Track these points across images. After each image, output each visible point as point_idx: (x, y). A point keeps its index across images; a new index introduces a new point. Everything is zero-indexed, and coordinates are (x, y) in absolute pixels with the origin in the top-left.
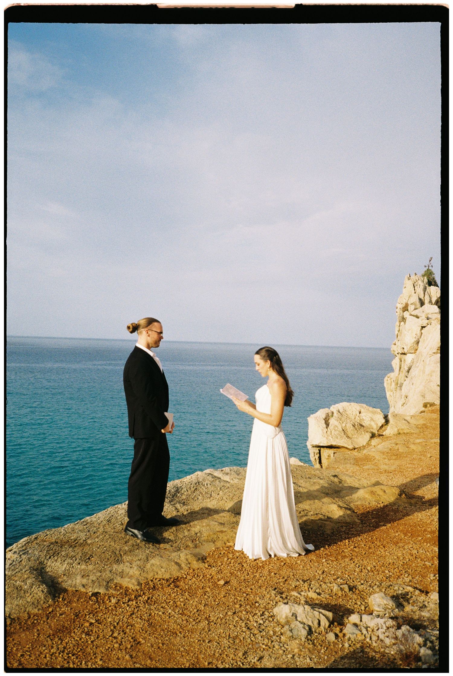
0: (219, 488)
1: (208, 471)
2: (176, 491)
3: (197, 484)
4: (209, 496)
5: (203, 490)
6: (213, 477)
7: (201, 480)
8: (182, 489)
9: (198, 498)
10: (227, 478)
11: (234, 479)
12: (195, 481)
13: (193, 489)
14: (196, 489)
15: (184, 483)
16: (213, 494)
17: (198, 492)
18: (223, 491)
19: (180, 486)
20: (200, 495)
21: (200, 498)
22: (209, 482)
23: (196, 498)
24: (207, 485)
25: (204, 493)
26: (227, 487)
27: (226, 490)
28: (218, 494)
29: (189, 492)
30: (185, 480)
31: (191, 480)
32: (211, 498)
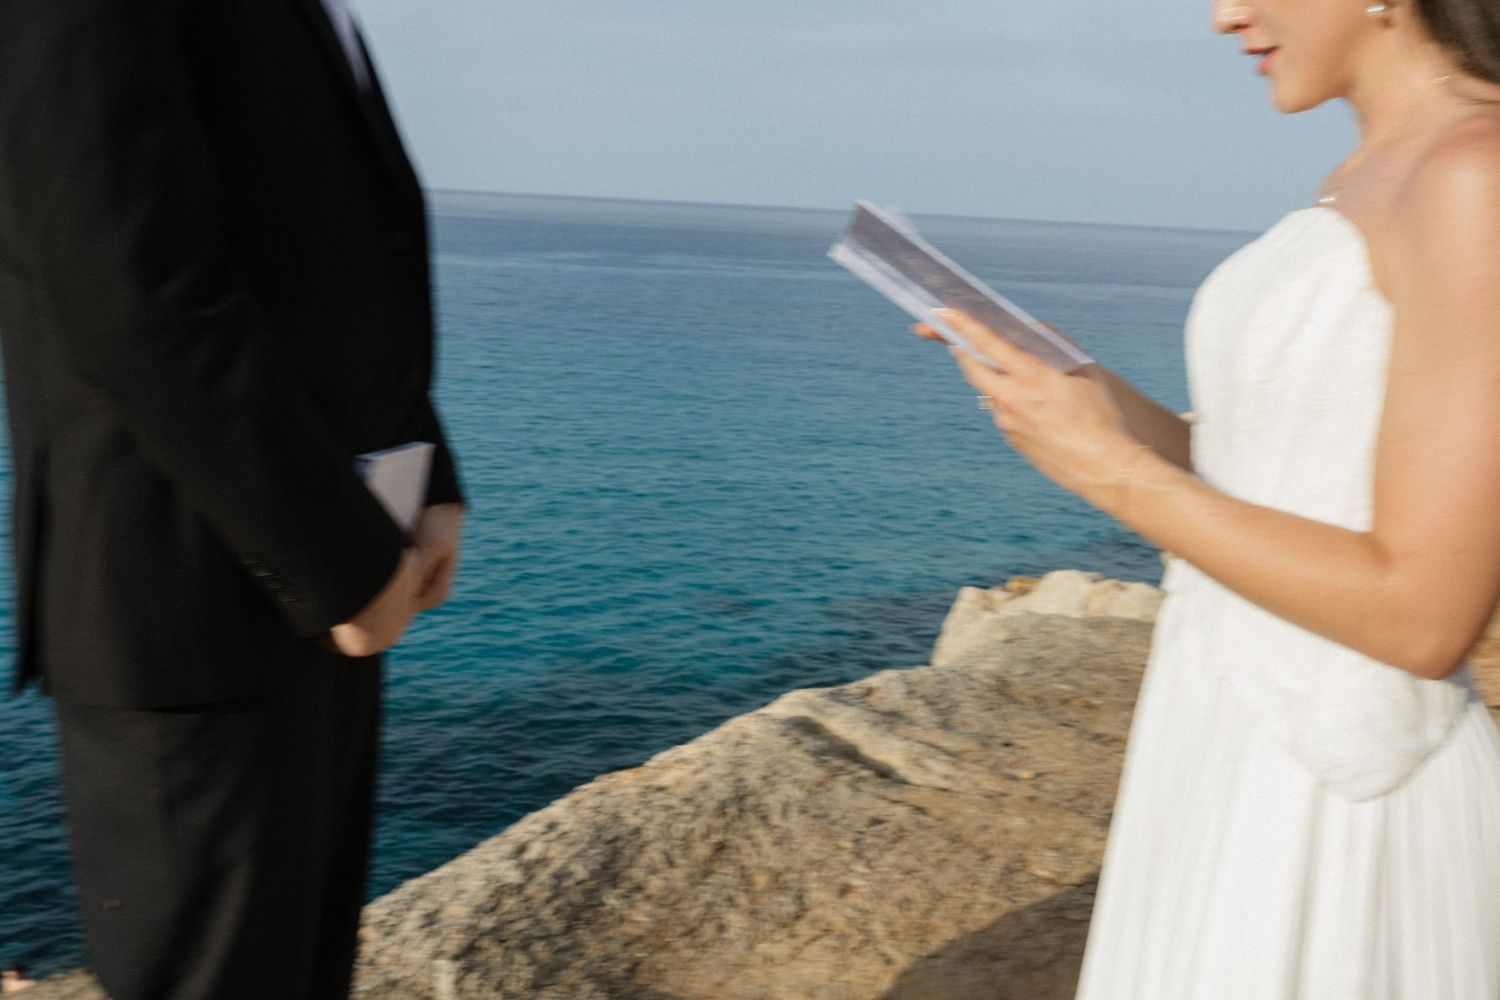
0: (848, 844)
1: (790, 704)
2: (605, 866)
3: (732, 810)
4: (790, 908)
5: (761, 853)
6: (819, 754)
7: (752, 779)
8: (641, 849)
9: (722, 928)
10: (888, 750)
11: (930, 763)
12: (722, 790)
13: (702, 850)
14: (721, 847)
15: (658, 799)
16: (817, 894)
17: (726, 874)
18: (869, 864)
19: (634, 821)
20: (743, 900)
21: (735, 920)
22: (798, 794)
23: (709, 930)
24: (785, 813)
25: (761, 880)
26: (890, 827)
27: (890, 858)
28: (845, 890)
29: (678, 875)
30: (667, 779)
31: (704, 776)
32: (803, 928)
